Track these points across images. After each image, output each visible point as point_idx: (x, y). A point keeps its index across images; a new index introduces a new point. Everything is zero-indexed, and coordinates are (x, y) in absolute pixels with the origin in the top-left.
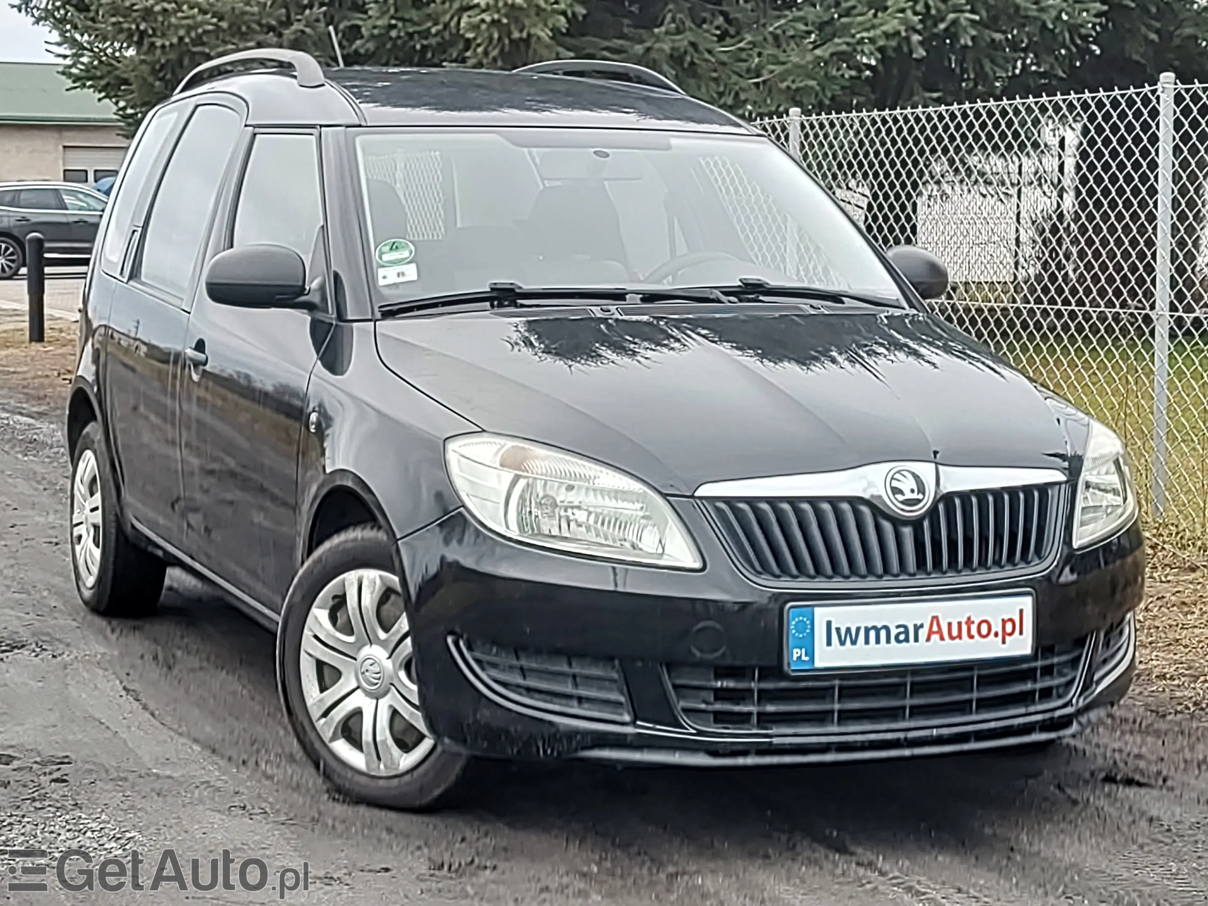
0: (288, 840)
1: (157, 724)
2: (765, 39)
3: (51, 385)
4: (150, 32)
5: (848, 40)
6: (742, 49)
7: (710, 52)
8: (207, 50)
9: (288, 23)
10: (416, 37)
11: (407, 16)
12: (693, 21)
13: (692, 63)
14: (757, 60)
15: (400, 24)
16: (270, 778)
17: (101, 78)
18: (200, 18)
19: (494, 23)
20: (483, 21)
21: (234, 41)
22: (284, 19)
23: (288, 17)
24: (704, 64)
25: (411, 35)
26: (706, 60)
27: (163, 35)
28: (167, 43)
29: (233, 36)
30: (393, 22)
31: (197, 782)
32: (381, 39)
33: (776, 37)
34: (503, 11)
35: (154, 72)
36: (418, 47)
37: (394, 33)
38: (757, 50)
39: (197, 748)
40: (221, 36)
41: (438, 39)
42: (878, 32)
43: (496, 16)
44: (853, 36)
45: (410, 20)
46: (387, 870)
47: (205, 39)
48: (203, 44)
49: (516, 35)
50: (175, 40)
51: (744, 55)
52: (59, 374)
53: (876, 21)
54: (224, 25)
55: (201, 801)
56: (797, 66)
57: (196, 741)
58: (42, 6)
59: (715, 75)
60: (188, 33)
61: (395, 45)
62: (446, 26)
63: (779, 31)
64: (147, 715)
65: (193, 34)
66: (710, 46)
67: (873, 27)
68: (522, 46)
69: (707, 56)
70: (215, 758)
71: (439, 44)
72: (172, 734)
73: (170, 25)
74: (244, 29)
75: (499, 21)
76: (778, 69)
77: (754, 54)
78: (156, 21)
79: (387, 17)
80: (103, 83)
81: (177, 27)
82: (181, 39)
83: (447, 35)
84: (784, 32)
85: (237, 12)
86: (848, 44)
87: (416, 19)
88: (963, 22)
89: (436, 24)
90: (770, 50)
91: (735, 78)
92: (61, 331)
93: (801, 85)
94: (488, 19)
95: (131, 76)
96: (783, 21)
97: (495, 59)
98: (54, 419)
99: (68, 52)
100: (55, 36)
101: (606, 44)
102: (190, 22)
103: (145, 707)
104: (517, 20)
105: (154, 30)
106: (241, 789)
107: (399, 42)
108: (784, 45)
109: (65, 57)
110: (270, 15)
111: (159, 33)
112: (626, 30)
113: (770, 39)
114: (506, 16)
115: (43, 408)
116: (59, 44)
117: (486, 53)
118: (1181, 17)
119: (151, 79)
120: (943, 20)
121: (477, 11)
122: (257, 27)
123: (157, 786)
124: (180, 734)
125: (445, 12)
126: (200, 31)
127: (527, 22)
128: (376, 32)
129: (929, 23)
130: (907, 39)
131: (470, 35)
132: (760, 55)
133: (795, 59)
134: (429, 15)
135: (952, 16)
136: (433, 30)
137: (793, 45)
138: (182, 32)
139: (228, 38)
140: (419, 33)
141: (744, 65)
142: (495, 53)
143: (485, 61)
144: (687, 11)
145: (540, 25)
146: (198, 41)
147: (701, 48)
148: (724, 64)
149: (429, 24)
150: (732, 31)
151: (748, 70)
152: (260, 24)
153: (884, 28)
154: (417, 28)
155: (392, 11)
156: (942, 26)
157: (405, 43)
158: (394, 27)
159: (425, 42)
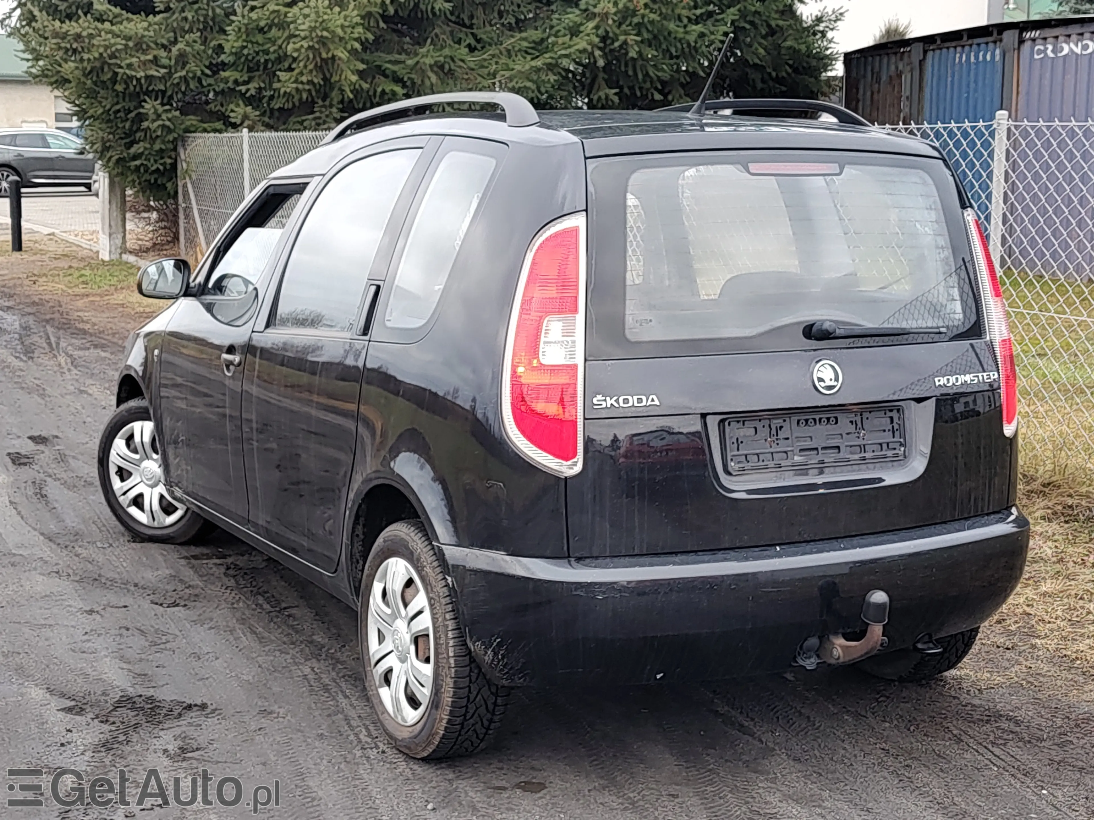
0: (76, 591)
1: (24, 524)
2: (501, 53)
3: (21, 285)
4: (80, 49)
5: (553, 55)
6: (485, 60)
7: (463, 61)
8: (119, 62)
9: (175, 42)
10: (261, 54)
11: (254, 40)
12: (453, 40)
13: (450, 69)
14: (494, 67)
15: (250, 46)
16: (77, 555)
17: (52, 76)
18: (113, 41)
19: (310, 48)
20: (302, 46)
21: (138, 55)
22: (172, 39)
23: (176, 38)
24: (458, 70)
25: (257, 53)
26: (460, 67)
27: (89, 51)
28: (91, 57)
29: (137, 51)
30: (245, 44)
31: (36, 558)
32: (238, 55)
33: (508, 51)
34: (315, 40)
35: (86, 75)
36: (262, 60)
37: (245, 52)
38: (495, 60)
39: (42, 538)
40: (129, 51)
41: (276, 55)
42: (572, 50)
43: (311, 44)
44: (556, 53)
45: (257, 43)
46: (125, 607)
47: (117, 54)
48: (116, 57)
49: (324, 55)
50: (97, 55)
51: (486, 64)
52: (27, 277)
53: (572, 43)
54: (131, 44)
55: (35, 569)
56: (520, 72)
57: (42, 534)
58: (12, 25)
59: (466, 77)
60: (106, 51)
61: (246, 59)
62: (280, 47)
63: (510, 47)
64: (19, 518)
65: (109, 51)
66: (463, 57)
67: (570, 47)
68: (330, 62)
69: (461, 64)
70: (51, 544)
71: (276, 59)
72: (29, 528)
73: (93, 45)
74: (144, 46)
75: (313, 46)
76: (507, 74)
77: (493, 62)
78: (84, 42)
79: (240, 40)
80: (53, 80)
81: (99, 46)
82: (101, 54)
83: (281, 52)
84: (513, 47)
85: (139, 35)
86: (552, 58)
87: (260, 42)
88: (630, 42)
89: (274, 45)
90: (503, 60)
91: (479, 79)
92: (36, 242)
93: (522, 85)
94: (306, 45)
95: (70, 77)
96: (513, 40)
97: (311, 71)
98: (17, 312)
99: (30, 57)
100: (21, 46)
101: (389, 57)
102: (107, 43)
103: (19, 513)
104: (324, 44)
105: (82, 48)
106: (61, 562)
107: (250, 58)
108: (514, 57)
109: (28, 60)
110: (163, 37)
111: (86, 50)
112: (406, 47)
113: (505, 53)
114: (317, 42)
115: (11, 304)
116: (24, 52)
117: (305, 66)
118: (786, 34)
119: (83, 79)
120: (618, 40)
121: (299, 39)
122: (153, 45)
123: (13, 560)
124: (35, 530)
125: (279, 38)
126: (113, 49)
127: (332, 47)
128: (234, 50)
129: (609, 42)
130: (592, 53)
131: (295, 55)
132: (497, 63)
133: (518, 67)
134: (270, 39)
135: (622, 38)
136: (272, 50)
137: (519, 57)
138: (101, 50)
139: (133, 53)
140: (263, 51)
141: (486, 71)
142: (311, 67)
143: (305, 71)
144: (448, 33)
145: (342, 49)
146: (113, 56)
147: (456, 59)
148: (473, 69)
149: (269, 45)
150: (479, 46)
151: (489, 74)
152: (156, 44)
153: (576, 47)
154: (261, 48)
155: (244, 37)
156: (617, 44)
157: (253, 58)
158: (246, 47)
159: (267, 57)
